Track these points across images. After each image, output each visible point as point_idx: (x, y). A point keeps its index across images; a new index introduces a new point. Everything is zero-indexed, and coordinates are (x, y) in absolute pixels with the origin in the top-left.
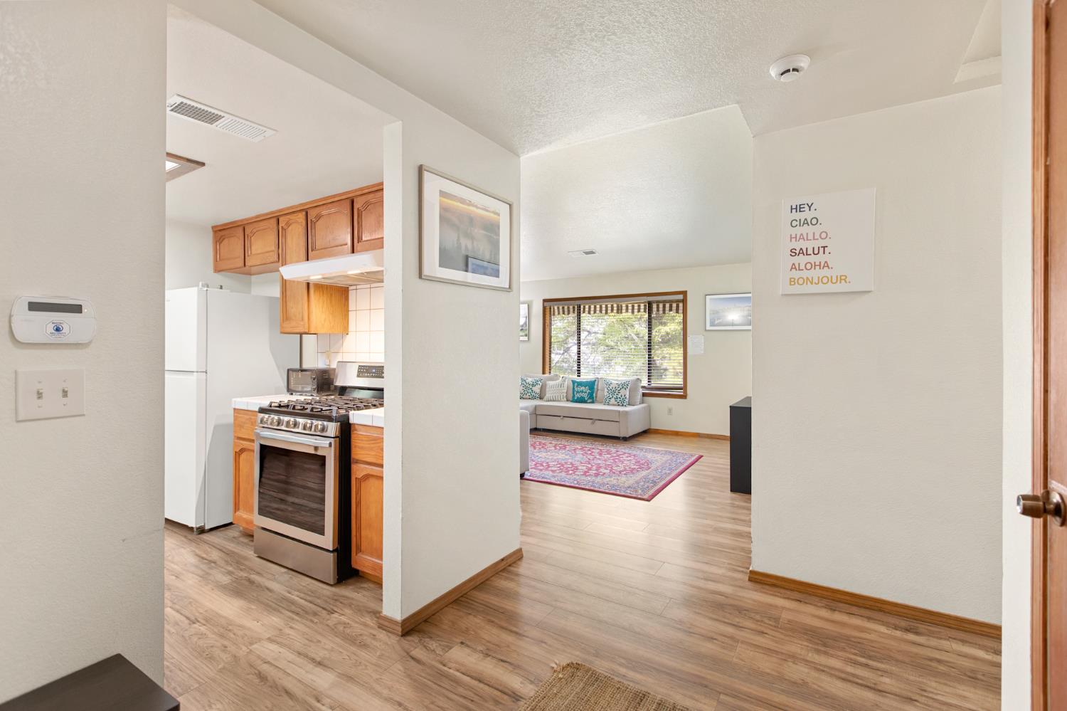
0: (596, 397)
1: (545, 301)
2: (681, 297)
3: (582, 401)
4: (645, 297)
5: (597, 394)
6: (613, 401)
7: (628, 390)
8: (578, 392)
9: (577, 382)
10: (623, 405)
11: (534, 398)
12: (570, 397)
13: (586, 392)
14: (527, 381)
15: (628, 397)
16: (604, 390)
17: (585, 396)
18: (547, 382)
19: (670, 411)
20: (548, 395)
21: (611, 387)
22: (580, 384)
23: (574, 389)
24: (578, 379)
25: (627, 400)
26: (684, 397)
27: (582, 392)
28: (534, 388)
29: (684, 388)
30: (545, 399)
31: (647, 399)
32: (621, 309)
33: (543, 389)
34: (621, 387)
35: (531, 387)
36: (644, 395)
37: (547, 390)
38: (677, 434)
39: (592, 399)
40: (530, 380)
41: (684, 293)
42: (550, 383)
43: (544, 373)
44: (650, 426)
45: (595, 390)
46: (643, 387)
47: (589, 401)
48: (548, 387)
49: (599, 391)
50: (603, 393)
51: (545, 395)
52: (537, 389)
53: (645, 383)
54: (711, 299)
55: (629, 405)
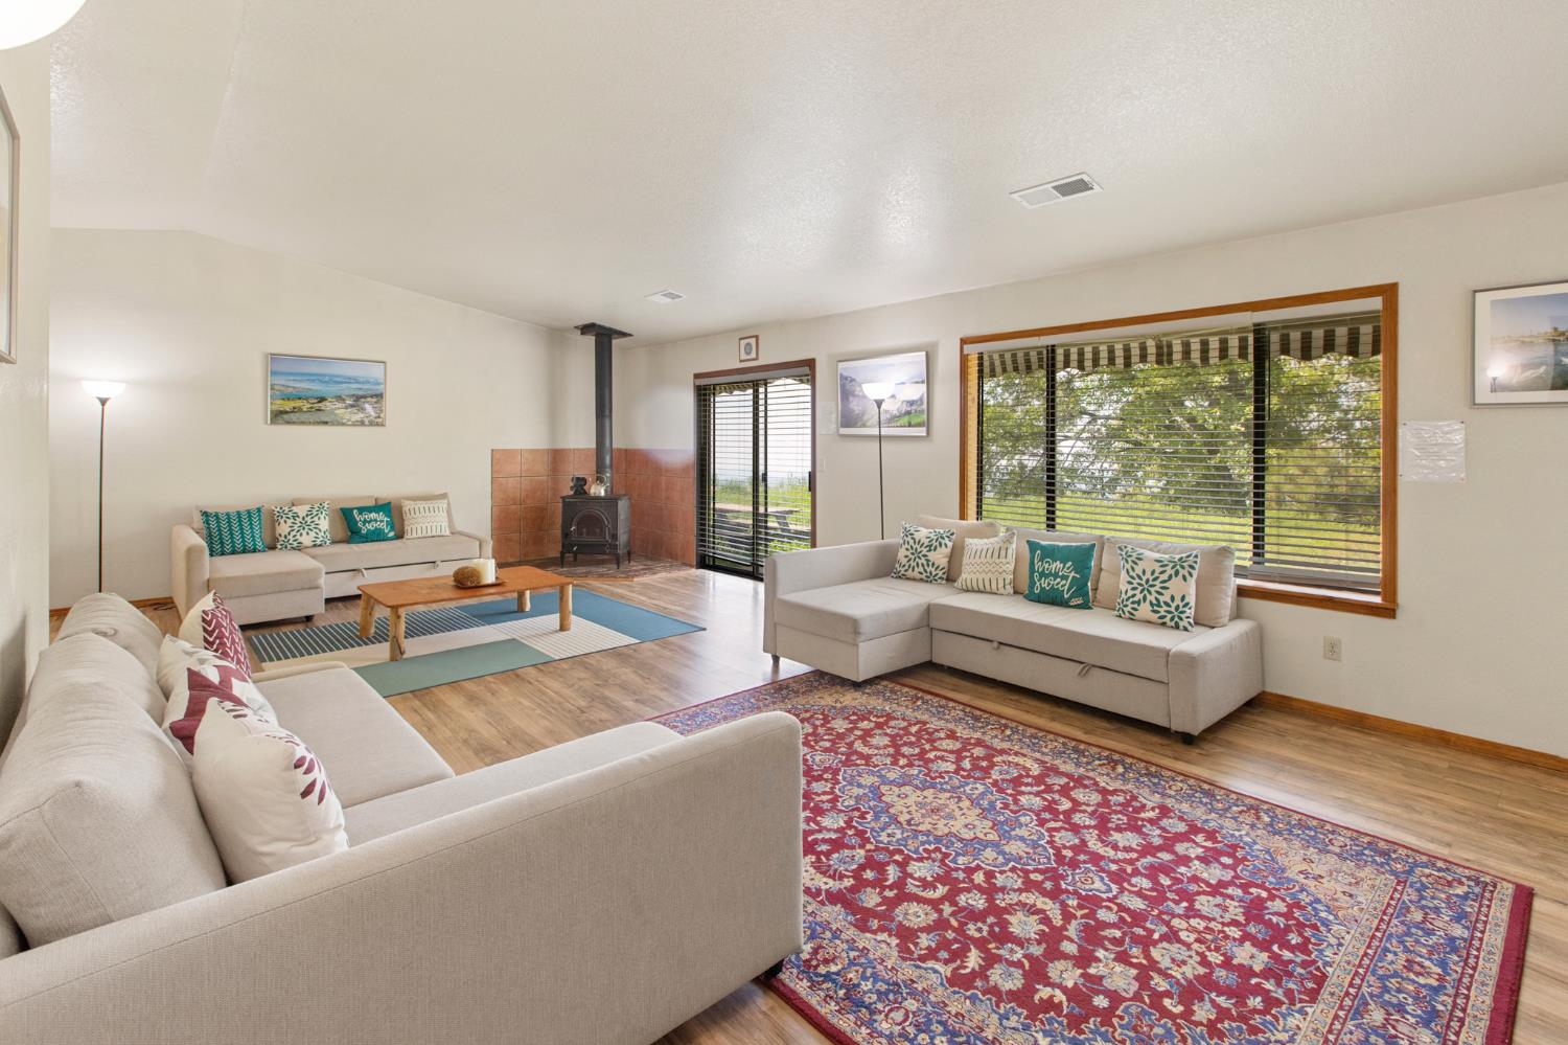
0: (1095, 589)
1: (964, 342)
2: (1375, 303)
3: (1053, 599)
4: (1249, 313)
5: (1097, 581)
6: (1145, 610)
7: (1192, 582)
8: (1042, 575)
9: (1043, 548)
10: (1177, 627)
11: (929, 580)
12: (1024, 586)
13: (1064, 578)
14: (917, 536)
15: (1192, 604)
16: (1118, 575)
17: (1064, 586)
18: (969, 541)
19: (1332, 650)
20: (967, 576)
21: (1138, 570)
22: (1050, 553)
23: (1032, 564)
24: (1047, 539)
25: (1190, 612)
26: (1388, 611)
27: (1056, 575)
28: (932, 556)
29: (1389, 586)
30: (958, 584)
31: (1251, 603)
32: (1170, 354)
33: (955, 555)
34: (1169, 571)
35: (925, 551)
36: (1242, 592)
37: (965, 560)
38: (1358, 722)
39: (1082, 597)
40: (923, 533)
41: (1389, 292)
42: (974, 543)
43: (963, 516)
44: (1264, 684)
45: (1093, 571)
46: (1241, 572)
47: (1074, 602)
48: (967, 552)
49: (1103, 574)
50: (1114, 578)
51: (959, 575)
52: (940, 557)
53: (1244, 557)
54: (1494, 303)
55: (1196, 623)
